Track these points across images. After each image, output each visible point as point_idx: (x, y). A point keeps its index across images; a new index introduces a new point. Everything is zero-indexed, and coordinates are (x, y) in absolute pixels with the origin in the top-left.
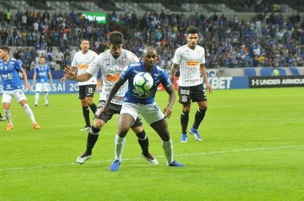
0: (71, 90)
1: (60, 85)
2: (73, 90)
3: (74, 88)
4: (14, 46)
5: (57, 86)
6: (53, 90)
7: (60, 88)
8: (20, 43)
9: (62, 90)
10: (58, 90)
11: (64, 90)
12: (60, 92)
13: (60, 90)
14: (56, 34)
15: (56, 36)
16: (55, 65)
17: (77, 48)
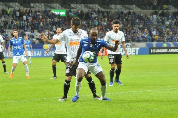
0: (45, 55)
1: (38, 52)
5: (37, 53)
7: (38, 54)
8: (15, 27)
9: (39, 55)
10: (37, 55)
11: (41, 55)
12: (38, 57)
13: (38, 55)
14: (36, 23)
15: (36, 24)
16: (36, 41)
17: (49, 30)
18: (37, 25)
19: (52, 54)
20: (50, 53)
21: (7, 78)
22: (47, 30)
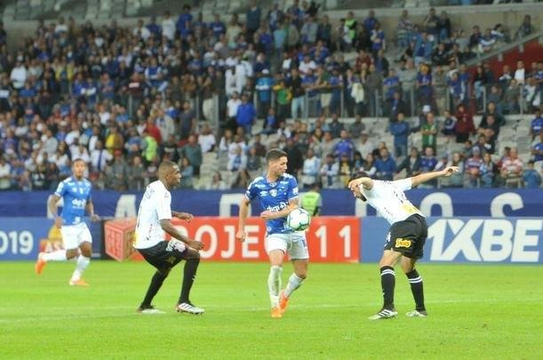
19: (19, 246)
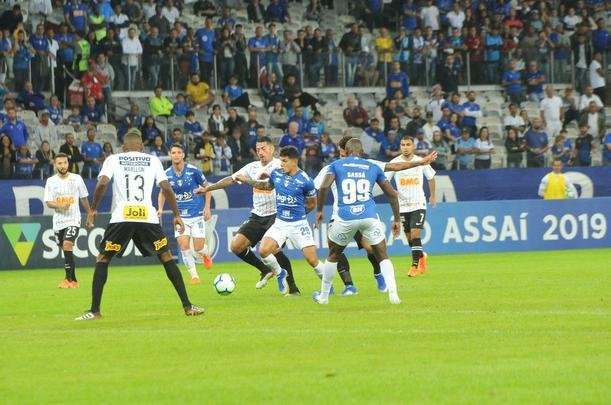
0: (548, 236)
1: (508, 220)
2: (555, 237)
3: (557, 231)
4: (347, 85)
5: (498, 226)
6: (486, 238)
7: (509, 230)
8: (368, 75)
9: (515, 238)
10: (502, 238)
11: (524, 237)
12: (509, 246)
13: (509, 239)
14: (492, 41)
15: (495, 47)
16: (491, 151)
17: (570, 86)
18: (496, 55)
20: (580, 224)
21: (329, 376)
22: (563, 87)
